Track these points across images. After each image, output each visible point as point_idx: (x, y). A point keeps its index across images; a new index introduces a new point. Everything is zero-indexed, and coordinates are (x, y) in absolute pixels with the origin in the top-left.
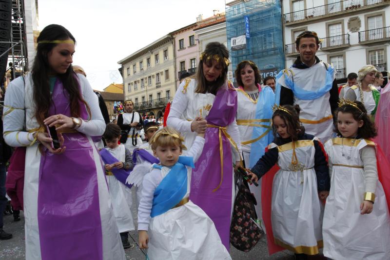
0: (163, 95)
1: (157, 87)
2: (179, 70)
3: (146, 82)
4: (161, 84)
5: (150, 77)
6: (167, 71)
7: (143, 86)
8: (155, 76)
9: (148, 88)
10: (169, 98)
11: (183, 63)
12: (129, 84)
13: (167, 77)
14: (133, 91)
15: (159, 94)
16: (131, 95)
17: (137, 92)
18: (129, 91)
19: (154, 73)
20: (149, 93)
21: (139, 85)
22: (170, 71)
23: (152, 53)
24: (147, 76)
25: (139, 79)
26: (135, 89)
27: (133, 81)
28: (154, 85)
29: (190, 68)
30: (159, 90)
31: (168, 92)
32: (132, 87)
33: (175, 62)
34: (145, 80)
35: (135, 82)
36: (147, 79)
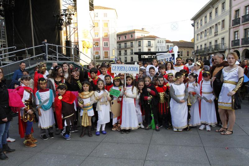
0: (219, 42)
1: (215, 35)
2: (233, 18)
3: (208, 32)
4: (218, 33)
5: (211, 28)
6: (223, 21)
7: (205, 36)
8: (214, 27)
9: (209, 37)
10: (223, 45)
11: (237, 11)
12: (198, 35)
13: (223, 27)
14: (200, 40)
15: (216, 41)
16: (198, 43)
19: (214, 24)
20: (210, 40)
21: (203, 35)
22: (225, 21)
23: (213, 8)
24: (209, 27)
25: (204, 30)
26: (201, 38)
27: (200, 33)
28: (213, 34)
29: (243, 15)
30: (216, 38)
31: (223, 39)
32: (199, 37)
33: (230, 11)
34: (207, 31)
35: (201, 33)
36: (209, 29)
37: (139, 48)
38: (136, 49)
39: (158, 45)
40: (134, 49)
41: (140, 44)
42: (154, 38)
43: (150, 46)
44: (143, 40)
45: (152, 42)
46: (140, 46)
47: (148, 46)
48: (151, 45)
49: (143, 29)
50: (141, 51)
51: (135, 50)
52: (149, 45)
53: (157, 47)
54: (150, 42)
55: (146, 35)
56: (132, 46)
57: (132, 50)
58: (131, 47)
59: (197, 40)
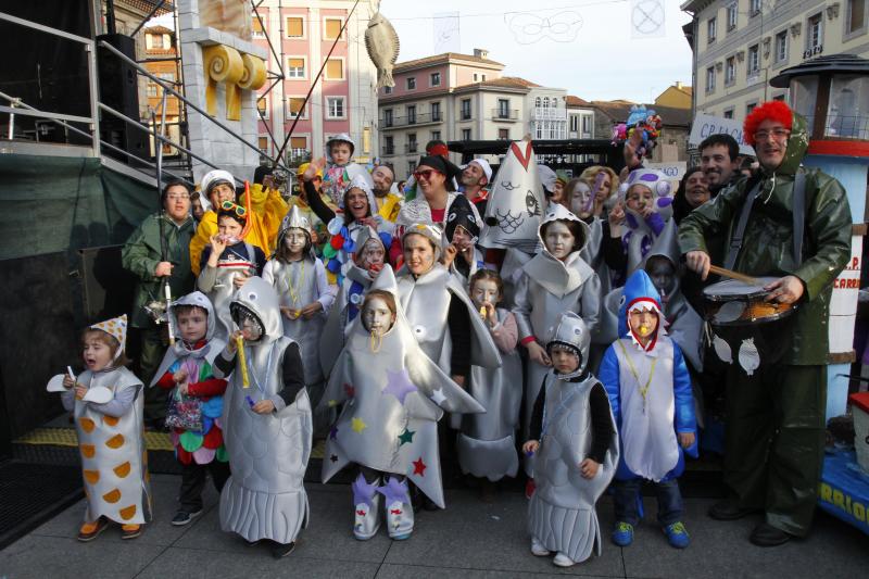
3: (767, 54)
4: (825, 54)
5: (782, 35)
7: (752, 71)
8: (803, 28)
9: (772, 75)
12: (710, 70)
13: (855, 24)
14: (720, 89)
16: (713, 104)
17: (732, 90)
18: (709, 89)
19: (802, 18)
21: (741, 68)
24: (771, 33)
25: (744, 48)
26: (726, 82)
27: (722, 59)
32: (720, 77)
34: (762, 49)
35: (730, 60)
36: (773, 42)
37: (466, 125)
38: (452, 132)
39: (540, 114)
40: (443, 129)
41: (469, 110)
42: (520, 87)
43: (507, 117)
44: (481, 93)
45: (516, 103)
46: (466, 116)
47: (501, 116)
48: (512, 116)
49: (478, 52)
50: (474, 138)
51: (448, 134)
52: (504, 115)
53: (531, 122)
54: (507, 101)
55: (491, 76)
56: (438, 119)
57: (438, 133)
58: (434, 120)
59: (707, 90)
